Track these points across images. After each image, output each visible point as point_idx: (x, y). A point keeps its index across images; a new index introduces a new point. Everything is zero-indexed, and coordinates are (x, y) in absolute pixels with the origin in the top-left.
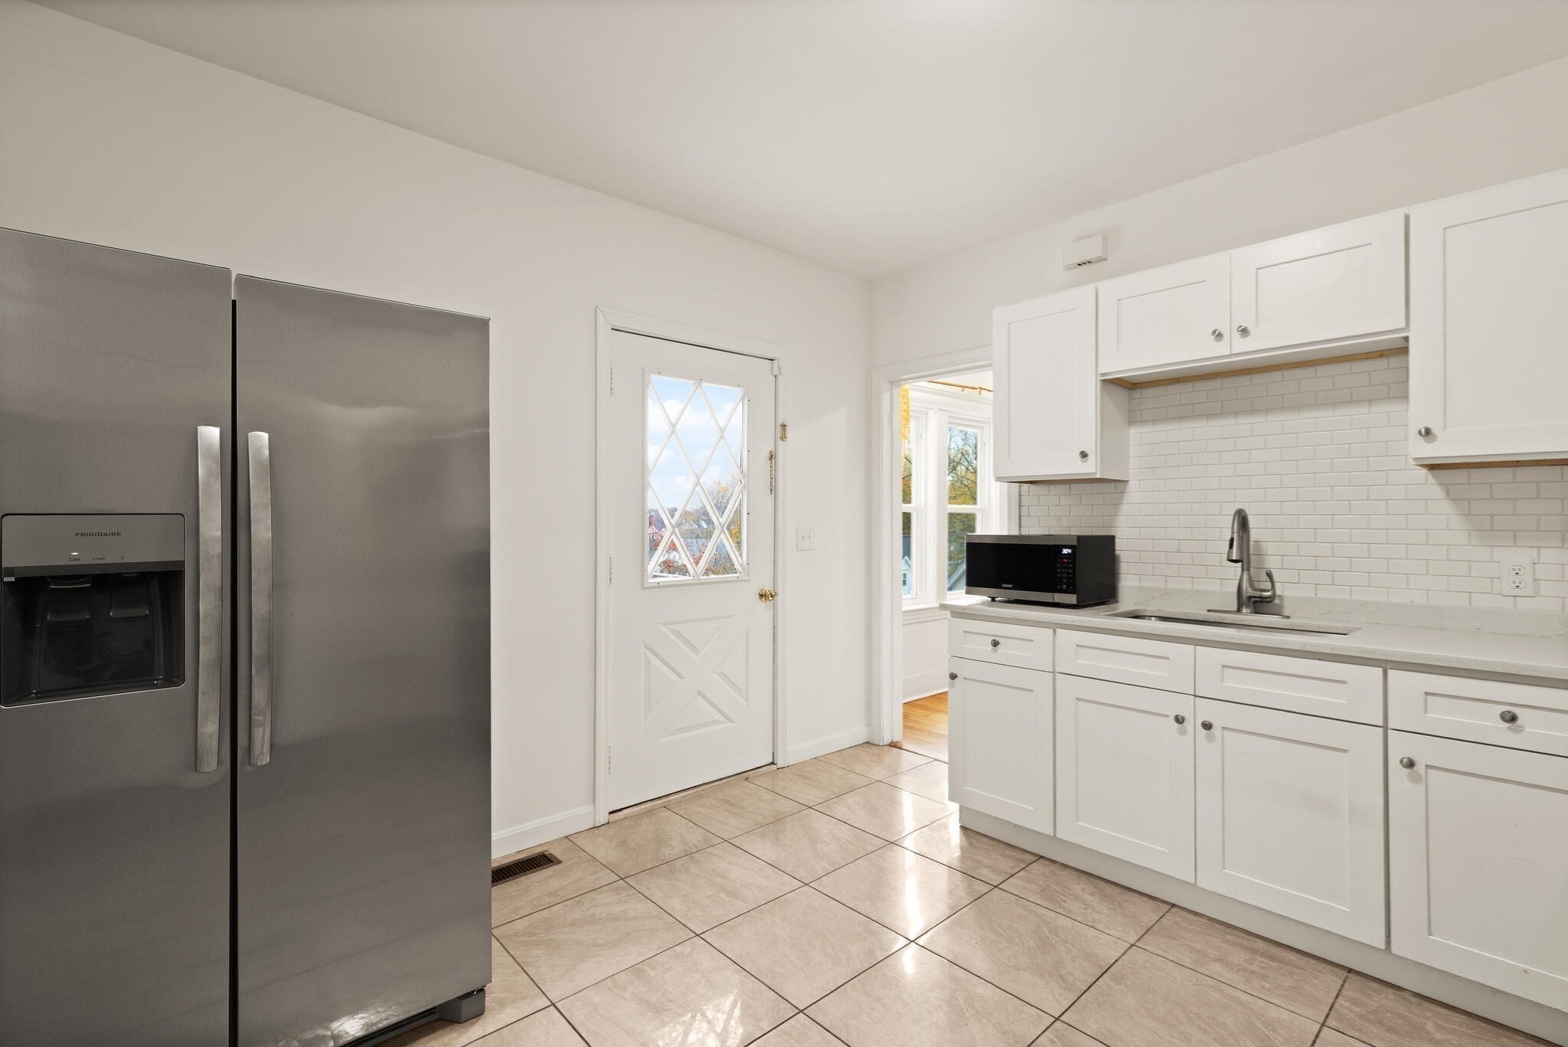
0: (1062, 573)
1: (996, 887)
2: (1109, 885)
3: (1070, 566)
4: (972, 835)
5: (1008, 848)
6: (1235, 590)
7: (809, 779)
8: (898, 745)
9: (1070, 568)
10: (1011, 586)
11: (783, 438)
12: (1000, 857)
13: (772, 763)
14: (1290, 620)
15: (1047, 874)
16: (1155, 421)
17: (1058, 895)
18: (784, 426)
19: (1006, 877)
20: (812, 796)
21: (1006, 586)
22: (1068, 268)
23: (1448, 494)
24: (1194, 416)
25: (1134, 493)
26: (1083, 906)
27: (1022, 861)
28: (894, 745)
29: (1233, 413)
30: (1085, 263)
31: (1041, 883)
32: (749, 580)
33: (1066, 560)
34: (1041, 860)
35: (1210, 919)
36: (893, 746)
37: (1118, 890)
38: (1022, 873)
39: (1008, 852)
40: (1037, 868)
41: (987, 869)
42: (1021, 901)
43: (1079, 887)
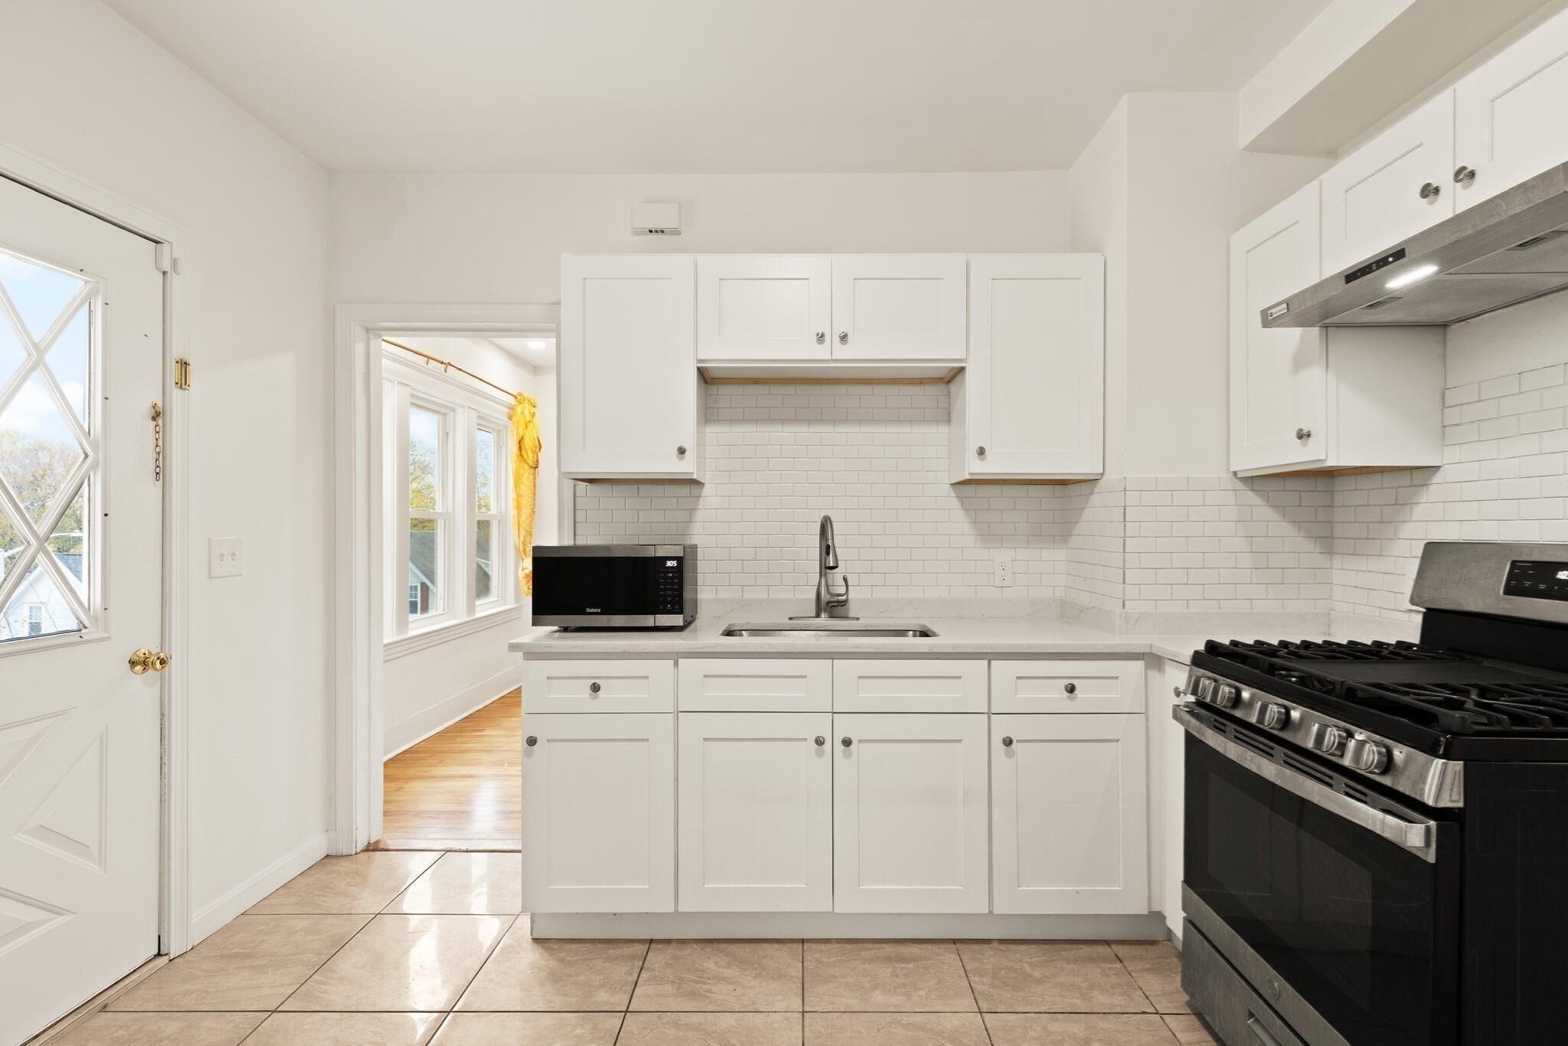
0: (665, 590)
1: (627, 1011)
2: (738, 945)
3: (676, 581)
4: (555, 946)
5: (610, 946)
6: (814, 596)
7: (247, 956)
8: (381, 846)
9: (676, 584)
10: (599, 610)
11: (183, 383)
12: (608, 964)
13: (159, 954)
14: (860, 622)
15: (671, 962)
16: (731, 421)
17: (698, 986)
18: (184, 364)
19: (630, 988)
20: (271, 987)
21: (592, 610)
22: (637, 232)
23: (962, 505)
24: (770, 420)
25: (711, 497)
26: (731, 987)
27: (633, 957)
28: (373, 848)
29: (805, 420)
30: (657, 232)
31: (671, 978)
32: (109, 638)
33: (671, 575)
34: (653, 946)
35: (839, 941)
36: (375, 850)
37: (749, 947)
38: (644, 975)
39: (612, 952)
40: (658, 958)
41: (602, 990)
42: (667, 1017)
43: (712, 962)
